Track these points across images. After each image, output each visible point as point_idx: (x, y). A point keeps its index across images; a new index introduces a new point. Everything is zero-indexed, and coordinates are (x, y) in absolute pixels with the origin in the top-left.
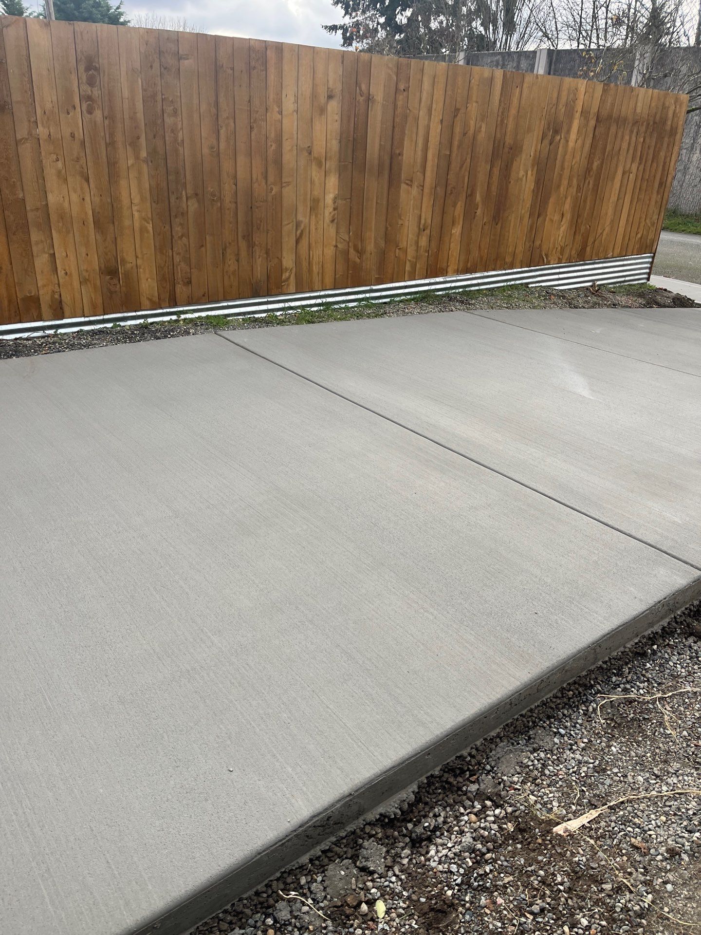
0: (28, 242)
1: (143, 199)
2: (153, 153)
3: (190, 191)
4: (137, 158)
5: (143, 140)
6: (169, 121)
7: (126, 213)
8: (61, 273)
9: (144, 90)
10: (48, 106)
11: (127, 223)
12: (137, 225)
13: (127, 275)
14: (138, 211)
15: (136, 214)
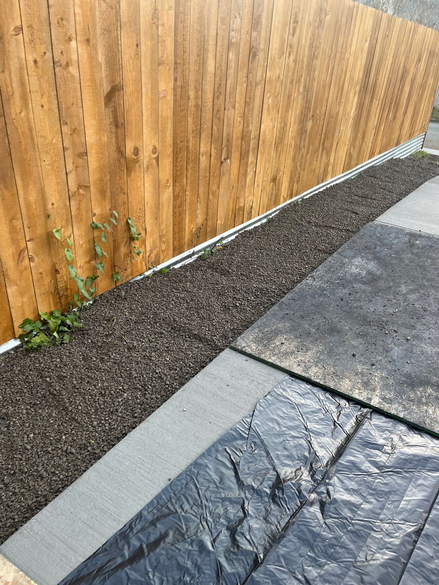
0: (247, 164)
1: (294, 123)
2: (305, 86)
3: (311, 114)
4: (298, 91)
5: (303, 78)
6: (314, 62)
7: (287, 133)
8: (256, 184)
9: (310, 39)
10: (274, 53)
11: (286, 141)
12: (289, 142)
13: (279, 180)
14: (292, 132)
15: (290, 134)
